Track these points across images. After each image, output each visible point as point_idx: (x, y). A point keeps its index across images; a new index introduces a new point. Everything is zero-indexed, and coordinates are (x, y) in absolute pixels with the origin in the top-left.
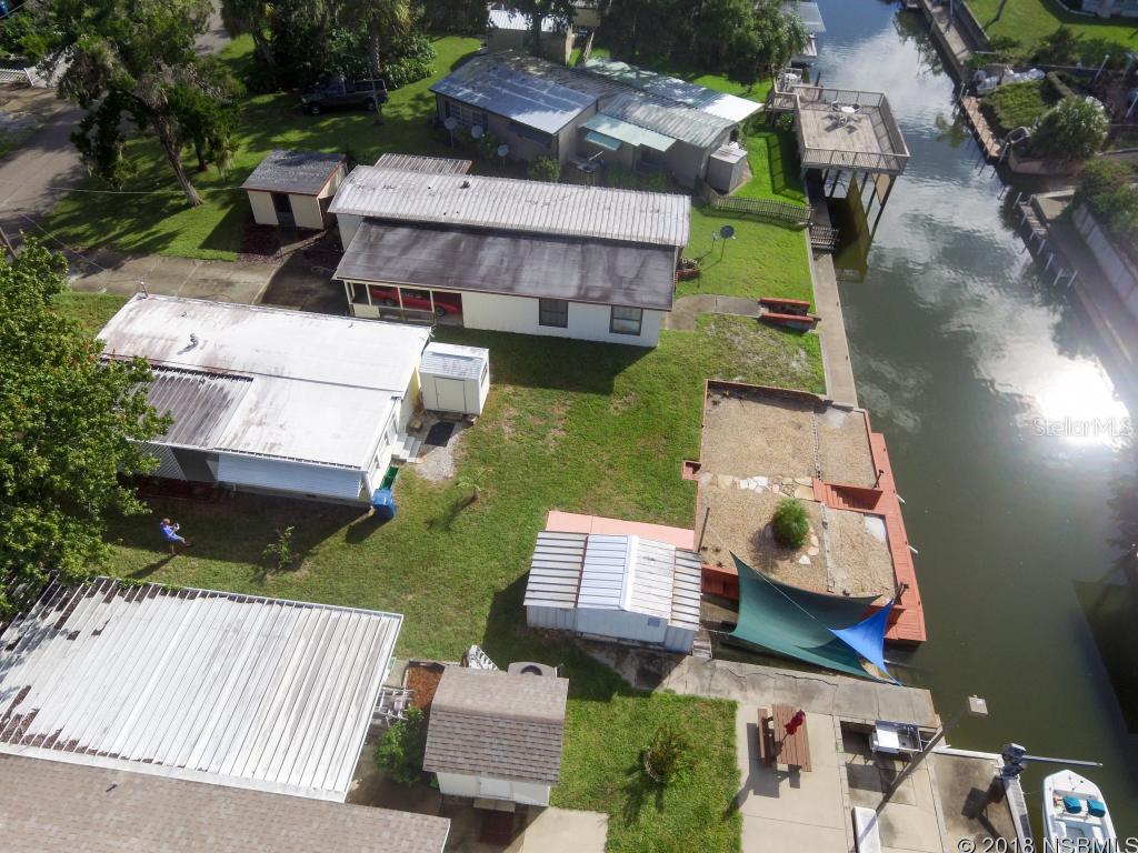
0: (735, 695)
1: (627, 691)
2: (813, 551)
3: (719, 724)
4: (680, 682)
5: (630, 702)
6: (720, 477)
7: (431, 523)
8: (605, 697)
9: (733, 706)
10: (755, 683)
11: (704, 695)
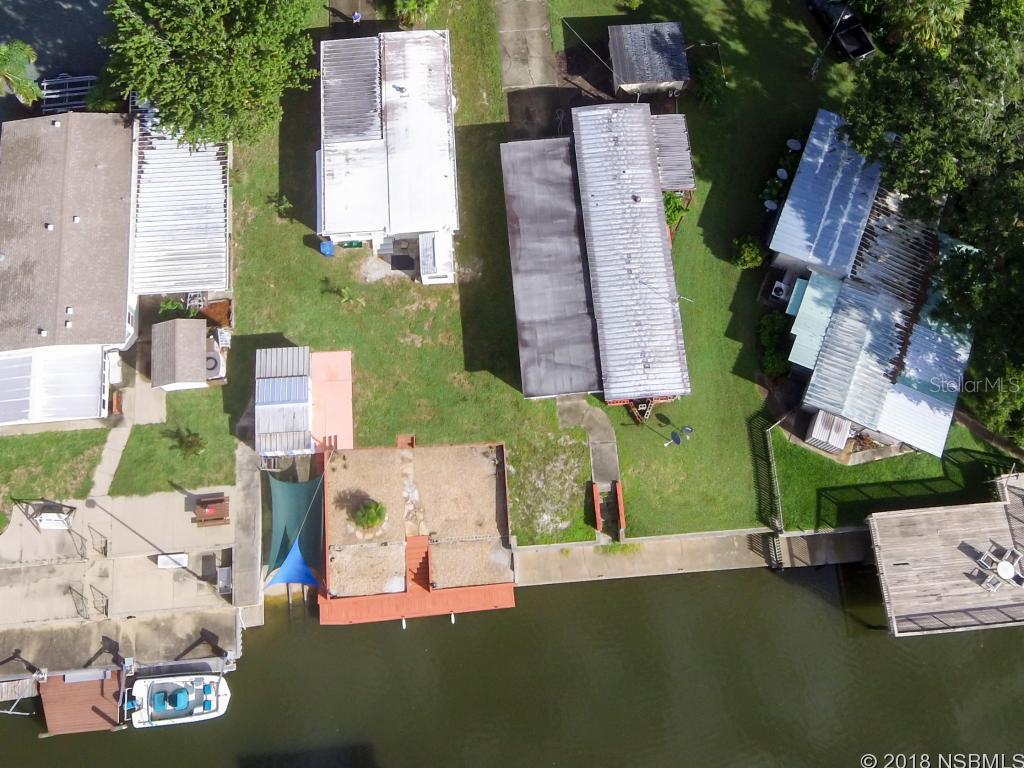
0: (239, 485)
1: (233, 422)
2: (359, 535)
3: (220, 476)
4: (242, 450)
5: (226, 424)
6: (411, 464)
7: (326, 281)
8: (227, 409)
9: (233, 484)
10: (248, 496)
11: (237, 466)
